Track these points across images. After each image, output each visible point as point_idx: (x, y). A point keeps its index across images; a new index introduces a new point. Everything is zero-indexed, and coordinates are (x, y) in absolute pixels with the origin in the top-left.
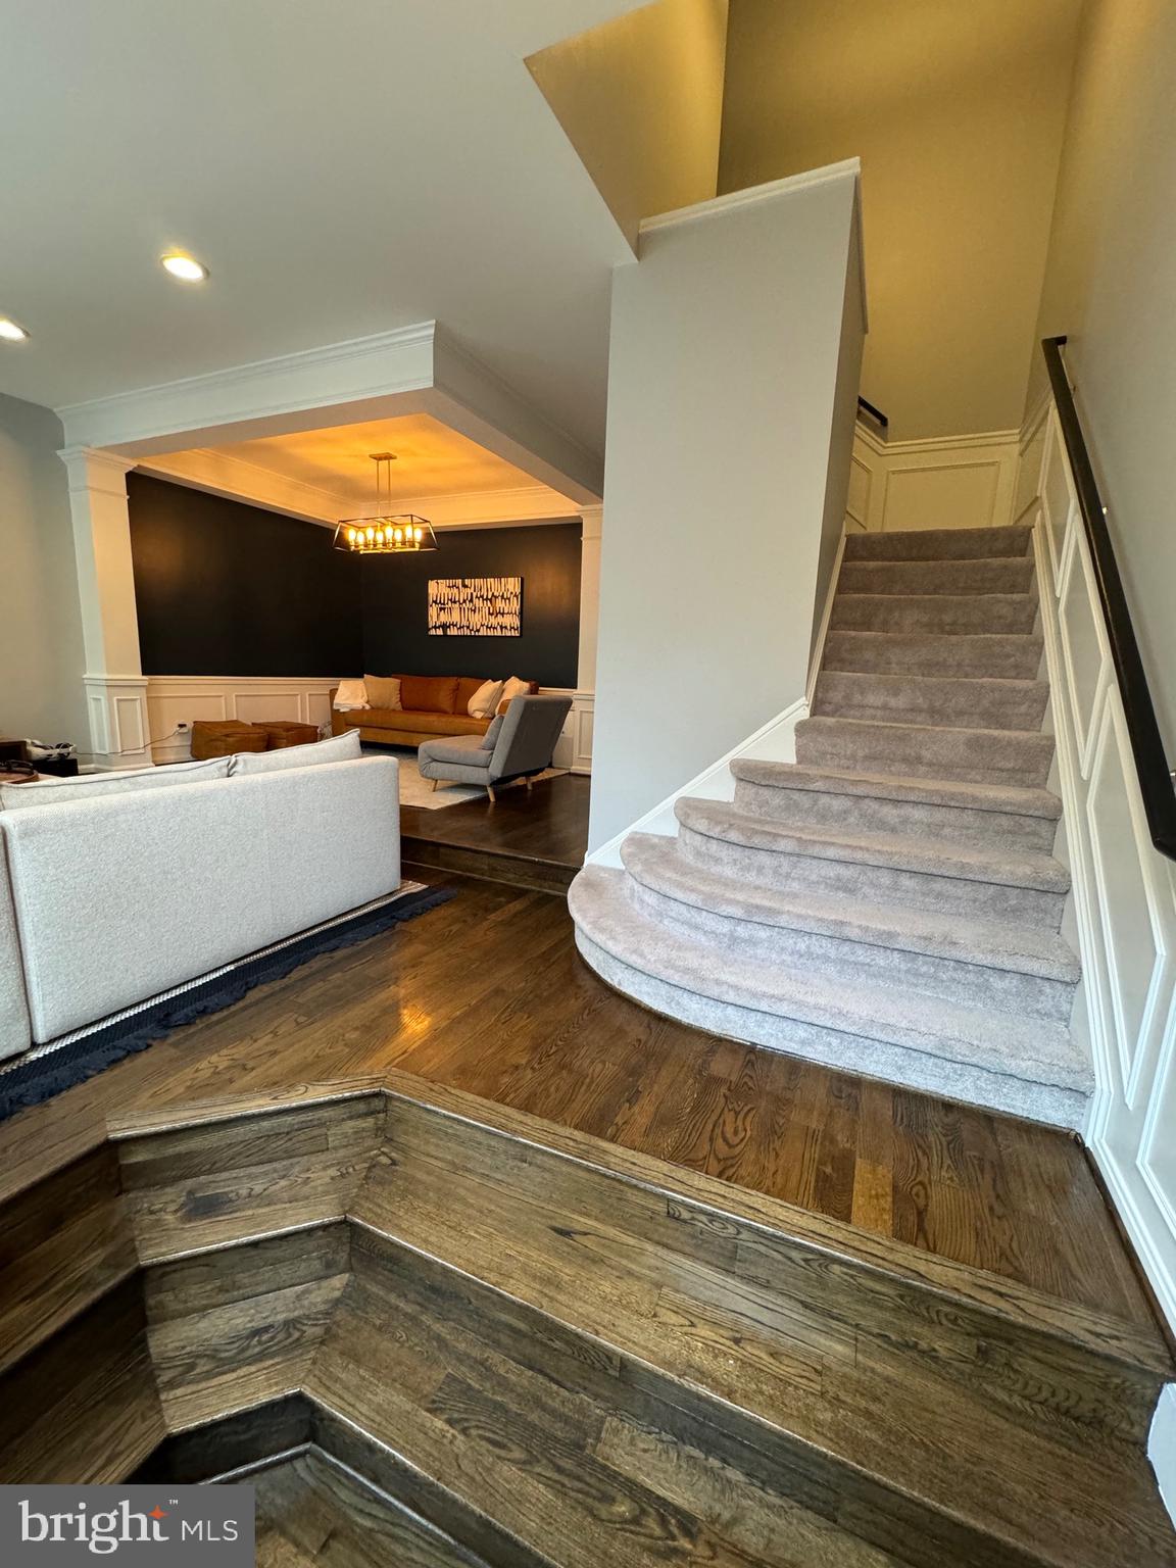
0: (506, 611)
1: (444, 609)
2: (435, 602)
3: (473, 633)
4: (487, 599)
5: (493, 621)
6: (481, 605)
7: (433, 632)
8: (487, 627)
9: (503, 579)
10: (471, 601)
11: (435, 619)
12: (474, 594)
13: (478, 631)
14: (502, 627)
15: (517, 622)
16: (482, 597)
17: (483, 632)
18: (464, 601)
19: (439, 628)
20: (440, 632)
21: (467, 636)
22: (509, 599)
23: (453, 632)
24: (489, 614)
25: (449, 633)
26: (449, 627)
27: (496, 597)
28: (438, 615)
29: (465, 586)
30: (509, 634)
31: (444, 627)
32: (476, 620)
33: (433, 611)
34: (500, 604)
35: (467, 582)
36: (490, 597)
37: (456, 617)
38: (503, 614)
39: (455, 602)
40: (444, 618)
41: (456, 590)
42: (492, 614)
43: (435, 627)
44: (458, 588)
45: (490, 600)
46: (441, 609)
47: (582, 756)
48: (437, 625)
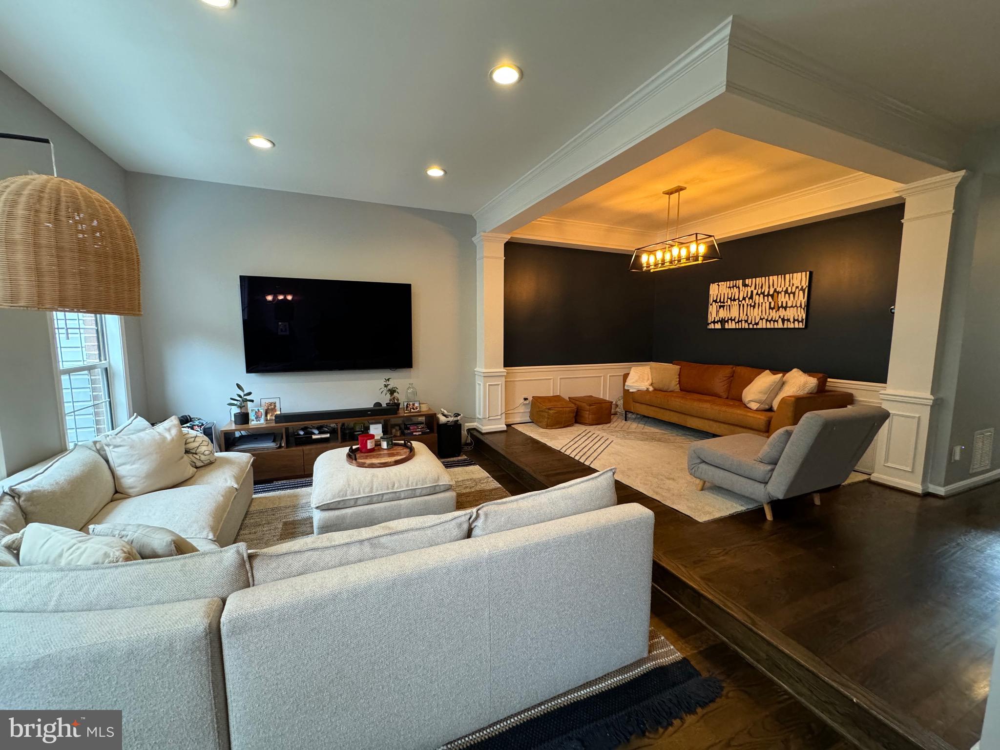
0: (789, 305)
1: (723, 306)
2: (716, 301)
3: (751, 326)
4: (768, 295)
5: (774, 314)
6: (761, 300)
7: (712, 326)
8: (767, 320)
9: (787, 276)
10: (751, 298)
11: (714, 315)
12: (755, 292)
13: (757, 324)
14: (783, 320)
15: (802, 314)
16: (763, 293)
17: (762, 325)
18: (744, 299)
19: (717, 322)
20: (718, 326)
21: (745, 329)
22: (794, 293)
23: (731, 325)
24: (770, 308)
25: (726, 327)
26: (727, 321)
27: (778, 293)
28: (717, 312)
29: (745, 285)
30: (791, 326)
31: (723, 321)
32: (755, 314)
33: (713, 309)
34: (782, 299)
35: (747, 281)
36: (771, 293)
37: (734, 313)
38: (785, 308)
39: (734, 300)
40: (723, 314)
41: (736, 290)
42: (773, 309)
43: (714, 322)
44: (739, 288)
45: (772, 296)
46: (720, 307)
47: (889, 464)
48: (716, 320)
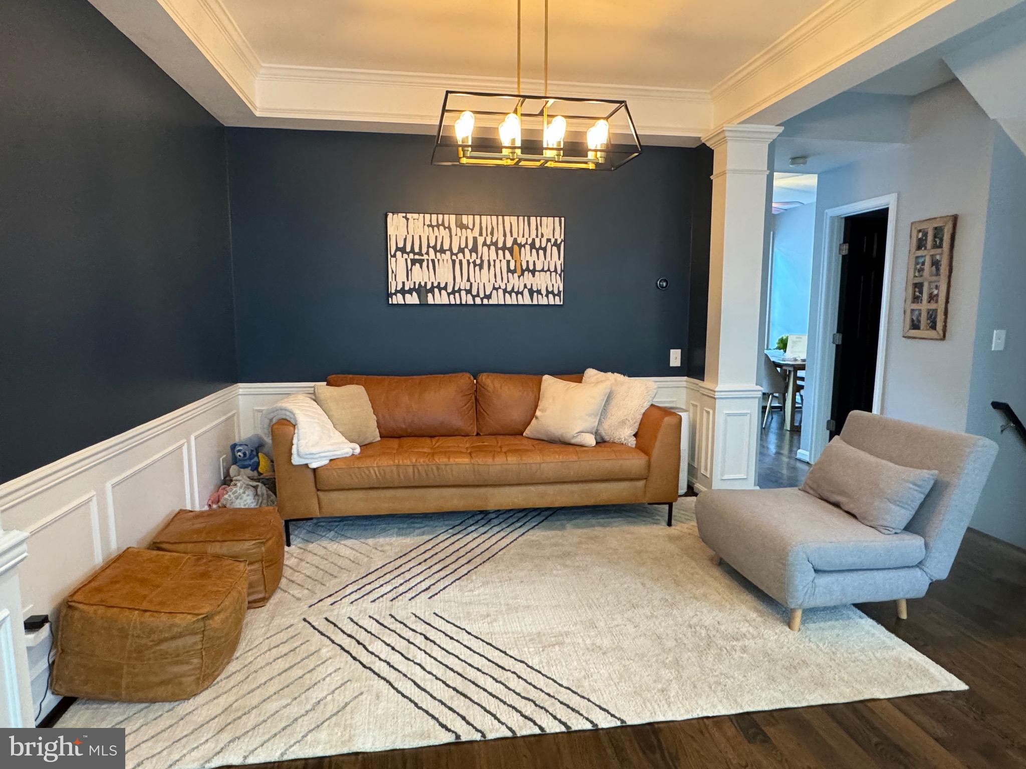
0: (539, 267)
1: (421, 262)
2: (403, 250)
3: (478, 301)
4: (504, 248)
5: (515, 282)
6: (493, 256)
7: (398, 299)
8: (505, 291)
9: (533, 219)
10: (474, 249)
11: (401, 276)
12: (480, 240)
13: (489, 297)
14: (531, 292)
15: (558, 284)
16: (495, 244)
17: (497, 299)
18: (461, 250)
19: (410, 292)
20: (413, 299)
21: (466, 305)
22: (545, 249)
23: (441, 298)
24: (509, 270)
25: (430, 300)
26: (432, 290)
27: (521, 246)
28: (408, 272)
29: (462, 226)
30: (544, 301)
31: (421, 290)
32: (484, 280)
33: (398, 266)
34: (527, 256)
35: (465, 219)
36: (509, 244)
37: (444, 274)
38: (533, 272)
39: (443, 251)
40: (420, 276)
41: (444, 233)
42: (513, 272)
43: (403, 292)
44: (449, 228)
45: (511, 250)
46: (414, 262)
47: (726, 477)
48: (407, 288)
